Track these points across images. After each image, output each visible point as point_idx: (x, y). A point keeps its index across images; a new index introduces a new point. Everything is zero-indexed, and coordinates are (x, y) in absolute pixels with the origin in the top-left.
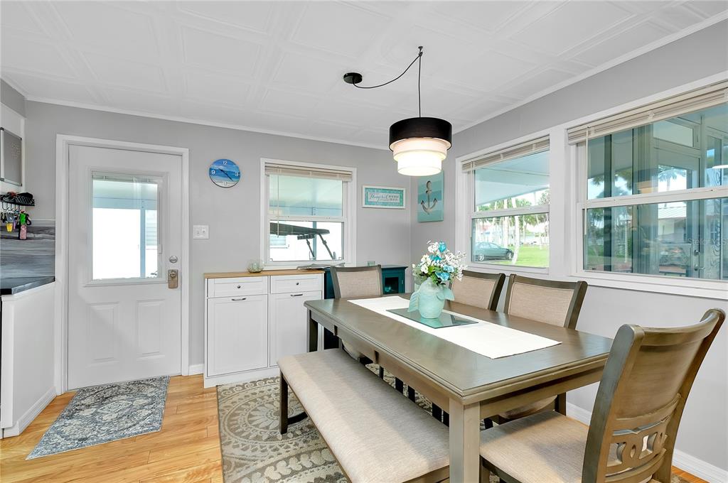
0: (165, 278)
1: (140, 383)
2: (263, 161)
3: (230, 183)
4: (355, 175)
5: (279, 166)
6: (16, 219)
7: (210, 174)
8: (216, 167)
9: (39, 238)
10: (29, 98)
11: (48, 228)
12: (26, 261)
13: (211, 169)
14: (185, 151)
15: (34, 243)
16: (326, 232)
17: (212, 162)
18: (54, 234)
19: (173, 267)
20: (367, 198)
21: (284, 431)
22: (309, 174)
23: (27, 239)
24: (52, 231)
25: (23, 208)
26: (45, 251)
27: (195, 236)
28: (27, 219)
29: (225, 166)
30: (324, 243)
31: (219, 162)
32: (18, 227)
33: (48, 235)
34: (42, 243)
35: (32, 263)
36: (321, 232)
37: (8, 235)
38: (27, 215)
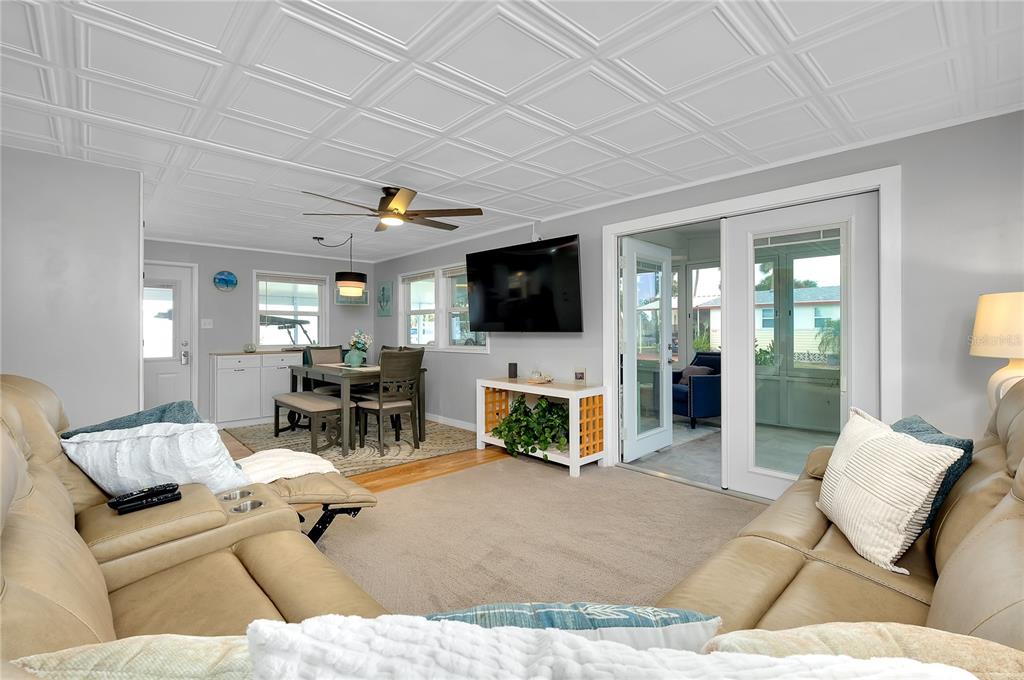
0: (179, 357)
2: (255, 272)
3: (229, 288)
4: (328, 281)
7: (215, 282)
8: (219, 277)
13: (215, 279)
14: (195, 265)
16: (307, 322)
17: (216, 274)
19: (184, 349)
21: (277, 435)
27: (203, 327)
29: (225, 276)
30: (305, 332)
31: (221, 273)
36: (301, 323)
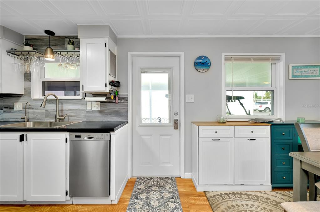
0: (172, 124)
1: (162, 180)
2: (223, 54)
3: (205, 70)
4: (283, 58)
5: (232, 57)
6: (114, 93)
7: (195, 65)
8: (198, 61)
9: (122, 103)
10: (118, 36)
11: (125, 98)
12: (118, 113)
13: (195, 62)
14: (182, 54)
15: (120, 104)
16: (242, 98)
17: (196, 58)
18: (127, 100)
19: (176, 117)
20: (293, 73)
22: (251, 60)
23: (118, 103)
24: (127, 99)
25: (116, 88)
26: (124, 108)
27: (188, 101)
28: (118, 93)
29: (202, 60)
30: (242, 104)
31: (200, 58)
32: (115, 97)
33: (125, 101)
34: (123, 105)
35: (120, 114)
36: (240, 98)
37: (111, 101)
38: (118, 91)
